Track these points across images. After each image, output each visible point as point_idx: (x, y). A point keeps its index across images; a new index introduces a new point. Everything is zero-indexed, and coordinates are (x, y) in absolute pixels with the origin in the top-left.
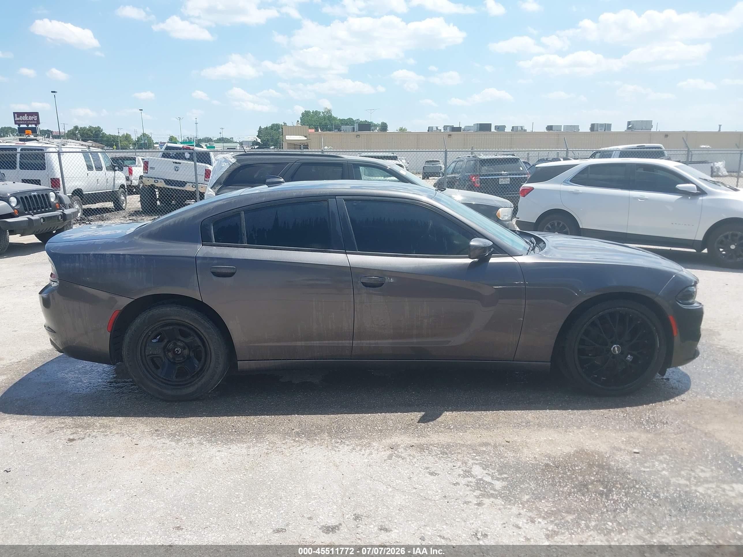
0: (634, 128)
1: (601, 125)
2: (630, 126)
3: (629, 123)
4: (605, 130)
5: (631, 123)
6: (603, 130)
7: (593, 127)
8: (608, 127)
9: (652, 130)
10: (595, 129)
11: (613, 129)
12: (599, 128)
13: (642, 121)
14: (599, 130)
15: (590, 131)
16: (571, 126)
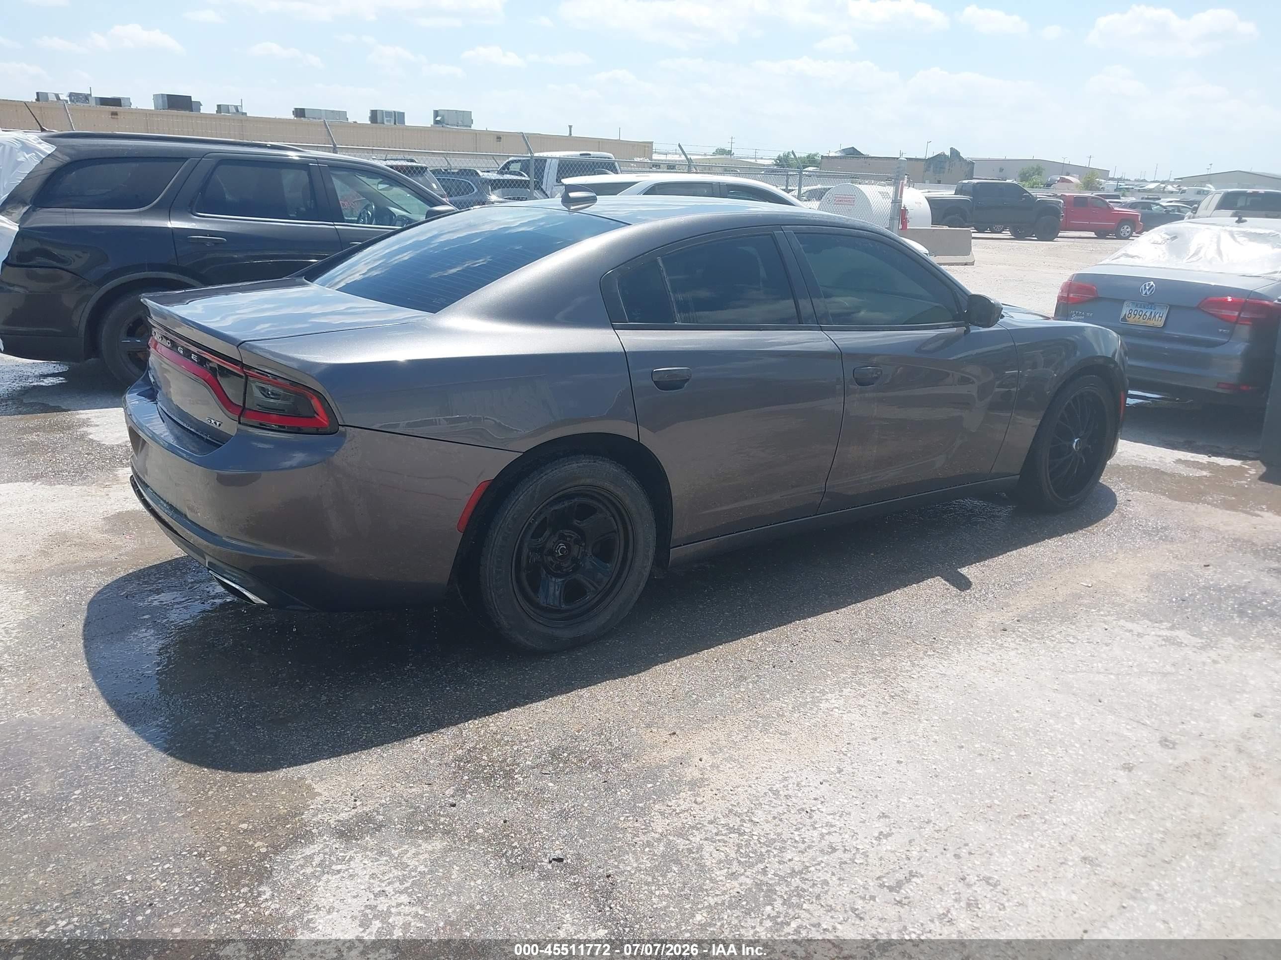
0: (446, 122)
1: (389, 114)
2: (438, 118)
3: (436, 113)
4: (395, 124)
5: (440, 113)
6: (393, 123)
7: (374, 116)
8: (399, 117)
9: (472, 128)
10: (379, 119)
11: (408, 122)
12: (385, 119)
13: (456, 111)
14: (385, 123)
15: (369, 123)
16: (333, 111)
